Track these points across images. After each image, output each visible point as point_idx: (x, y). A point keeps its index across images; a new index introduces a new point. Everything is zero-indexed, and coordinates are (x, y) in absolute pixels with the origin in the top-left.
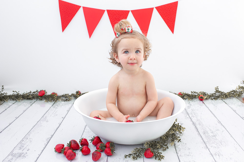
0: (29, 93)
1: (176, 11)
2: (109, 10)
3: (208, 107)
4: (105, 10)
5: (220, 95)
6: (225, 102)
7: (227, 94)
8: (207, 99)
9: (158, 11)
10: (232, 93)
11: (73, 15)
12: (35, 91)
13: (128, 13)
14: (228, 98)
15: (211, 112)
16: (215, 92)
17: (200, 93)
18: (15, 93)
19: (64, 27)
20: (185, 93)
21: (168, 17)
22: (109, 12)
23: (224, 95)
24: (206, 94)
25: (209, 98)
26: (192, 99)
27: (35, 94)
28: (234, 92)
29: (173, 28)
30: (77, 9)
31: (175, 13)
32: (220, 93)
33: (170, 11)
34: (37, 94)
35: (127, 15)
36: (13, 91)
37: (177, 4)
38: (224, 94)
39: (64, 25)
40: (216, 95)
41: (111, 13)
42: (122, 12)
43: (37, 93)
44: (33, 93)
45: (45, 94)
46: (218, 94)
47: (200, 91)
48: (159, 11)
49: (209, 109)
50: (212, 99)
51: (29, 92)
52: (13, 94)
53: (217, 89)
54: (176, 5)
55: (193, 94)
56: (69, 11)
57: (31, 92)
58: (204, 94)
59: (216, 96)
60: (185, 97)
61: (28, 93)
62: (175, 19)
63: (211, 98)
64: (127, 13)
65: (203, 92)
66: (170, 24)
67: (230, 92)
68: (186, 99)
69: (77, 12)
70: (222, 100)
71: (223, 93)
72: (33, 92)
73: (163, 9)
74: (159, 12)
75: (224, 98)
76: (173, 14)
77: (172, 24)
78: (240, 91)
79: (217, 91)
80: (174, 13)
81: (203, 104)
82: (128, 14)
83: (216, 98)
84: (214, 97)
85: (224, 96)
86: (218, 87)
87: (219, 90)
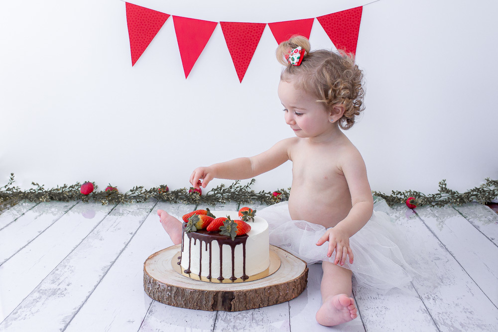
0: (63, 188)
1: (359, 25)
2: (224, 22)
4: (217, 23)
5: (449, 198)
6: (460, 212)
7: (464, 196)
8: (421, 205)
9: (322, 25)
10: (475, 193)
11: (154, 33)
12: (74, 184)
13: (263, 29)
14: (464, 202)
16: (439, 192)
17: (409, 193)
19: (137, 55)
21: (343, 38)
22: (225, 27)
23: (457, 198)
24: (420, 196)
25: (427, 204)
27: (73, 190)
28: (478, 192)
30: (161, 21)
31: (356, 29)
32: (450, 193)
33: (346, 25)
34: (78, 189)
35: (261, 32)
37: (361, 12)
38: (457, 195)
39: (135, 52)
40: (440, 197)
41: (229, 27)
42: (252, 26)
43: (78, 187)
44: (71, 189)
45: (94, 191)
46: (445, 196)
47: (408, 190)
48: (325, 25)
50: (434, 206)
51: (63, 186)
52: (31, 191)
53: (444, 186)
54: (358, 13)
55: (395, 196)
56: (146, 25)
57: (65, 187)
58: (418, 195)
59: (441, 199)
61: (59, 188)
62: (357, 41)
63: (431, 204)
64: (261, 28)
65: (415, 192)
67: (469, 191)
69: (161, 26)
70: (454, 208)
71: (455, 193)
72: (70, 187)
73: (333, 21)
74: (324, 28)
75: (458, 203)
76: (353, 31)
78: (491, 190)
79: (444, 190)
80: (355, 31)
81: (414, 214)
82: (263, 31)
83: (441, 204)
84: (437, 202)
85: (458, 200)
86: (444, 181)
87: (448, 187)
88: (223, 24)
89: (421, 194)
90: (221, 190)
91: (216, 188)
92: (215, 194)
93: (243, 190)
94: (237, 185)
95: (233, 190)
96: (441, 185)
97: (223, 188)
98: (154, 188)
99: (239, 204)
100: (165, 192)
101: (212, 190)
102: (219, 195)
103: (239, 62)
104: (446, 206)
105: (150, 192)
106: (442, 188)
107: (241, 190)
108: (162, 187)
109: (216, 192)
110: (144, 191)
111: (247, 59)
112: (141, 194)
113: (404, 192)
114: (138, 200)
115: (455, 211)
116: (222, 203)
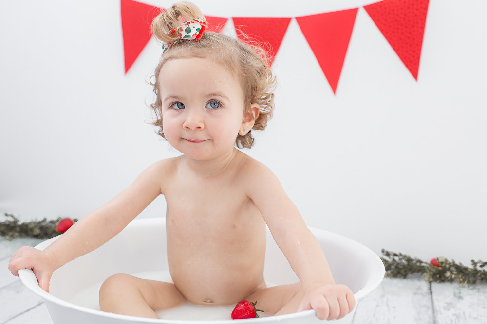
12: (55, 218)
18: (11, 219)
20: (450, 260)
21: (402, 33)
26: (474, 282)
29: (415, 64)
33: (405, 15)
36: (6, 215)
55: (479, 268)
57: (45, 220)
60: (448, 274)
66: (407, 52)
68: (451, 280)
72: (52, 222)
76: (417, 23)
77: (414, 51)
80: (420, 22)
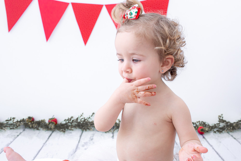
3: (211, 146)
4: (69, 4)
5: (224, 126)
6: (234, 136)
7: (234, 124)
8: (207, 131)
11: (24, 9)
13: (101, 9)
14: (235, 129)
15: (217, 153)
16: (218, 122)
17: (199, 123)
19: (11, 24)
22: (74, 6)
23: (230, 126)
24: (206, 125)
25: (211, 130)
32: (225, 123)
38: (230, 124)
40: (219, 126)
42: (93, 7)
46: (222, 125)
47: (198, 121)
49: (214, 148)
50: (215, 132)
53: (221, 118)
56: (18, 3)
58: (204, 124)
59: (220, 127)
63: (213, 131)
65: (202, 122)
67: (238, 121)
70: (229, 134)
71: (228, 122)
75: (231, 130)
79: (222, 121)
81: (204, 139)
83: (221, 130)
84: (217, 129)
85: (231, 128)
86: (222, 115)
87: (224, 119)
88: (73, 4)
89: (206, 124)
90: (70, 120)
91: (67, 119)
92: (66, 124)
93: (86, 121)
94: (82, 117)
95: (79, 121)
96: (219, 117)
97: (72, 119)
98: (23, 119)
99: (83, 131)
100: (31, 122)
101: (65, 121)
102: (69, 124)
103: (84, 31)
104: (223, 132)
105: (20, 121)
106: (220, 119)
107: (85, 120)
108: (30, 118)
109: (67, 122)
110: (15, 121)
111: (90, 30)
112: (14, 123)
113: (196, 122)
114: (11, 127)
115: (230, 136)
116: (71, 130)
